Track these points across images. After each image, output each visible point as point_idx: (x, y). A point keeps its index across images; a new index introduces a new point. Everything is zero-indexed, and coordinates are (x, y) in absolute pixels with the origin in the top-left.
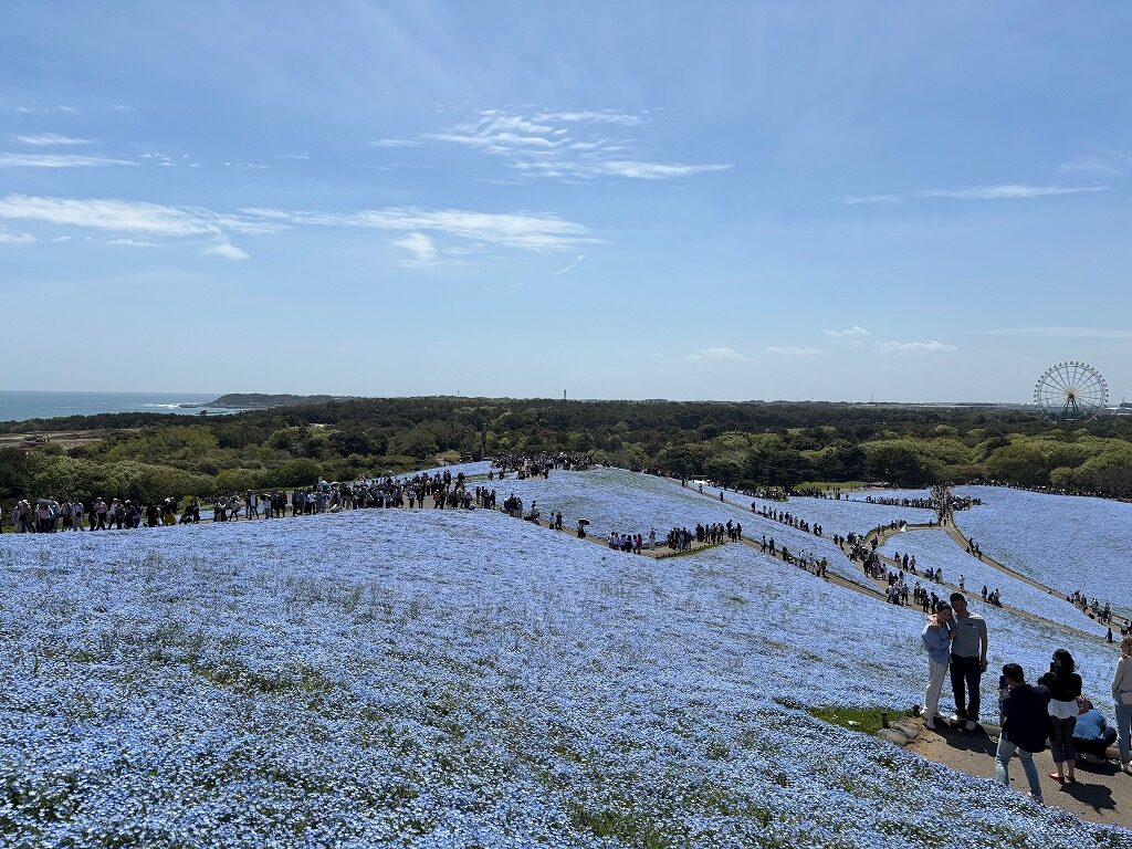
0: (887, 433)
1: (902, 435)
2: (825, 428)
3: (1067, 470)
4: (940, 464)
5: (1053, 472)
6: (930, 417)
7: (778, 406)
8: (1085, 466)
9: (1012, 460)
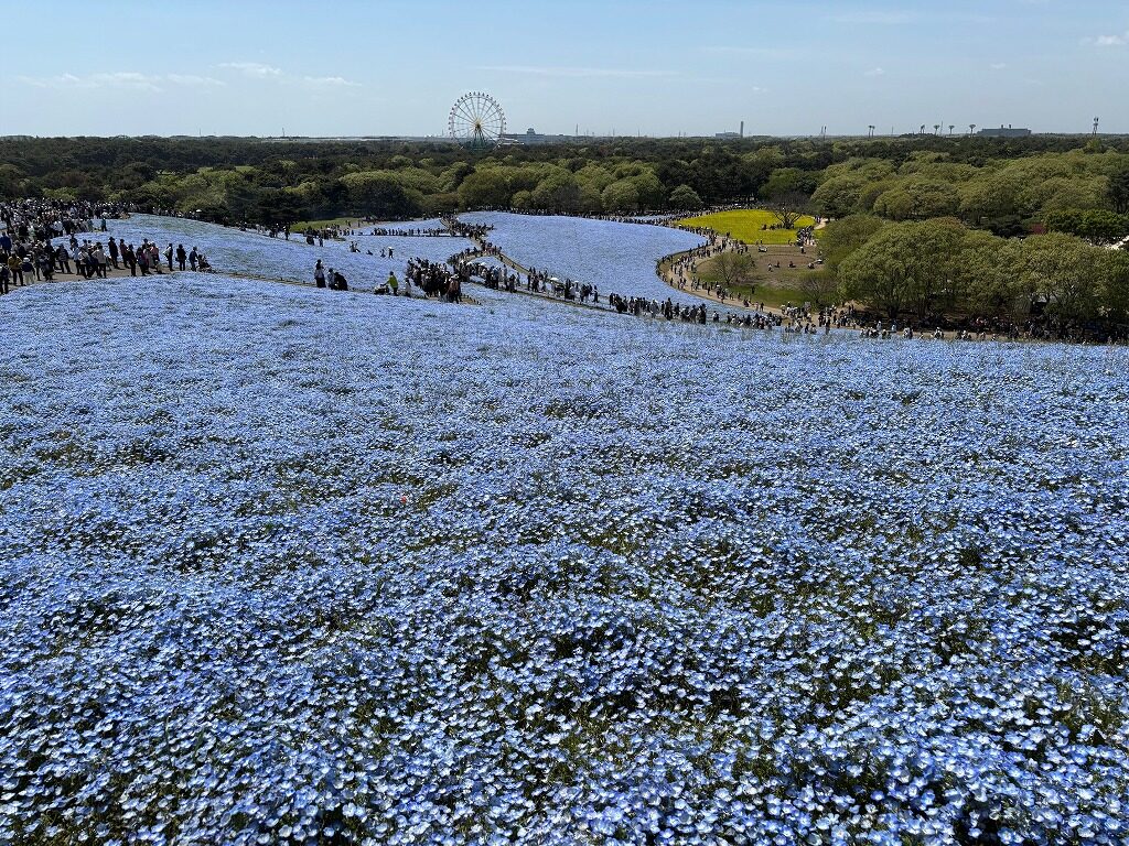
0: (350, 166)
1: (363, 167)
2: (285, 163)
3: (525, 193)
4: (420, 193)
5: (515, 196)
6: (360, 150)
7: (211, 142)
8: (538, 188)
9: (484, 187)
